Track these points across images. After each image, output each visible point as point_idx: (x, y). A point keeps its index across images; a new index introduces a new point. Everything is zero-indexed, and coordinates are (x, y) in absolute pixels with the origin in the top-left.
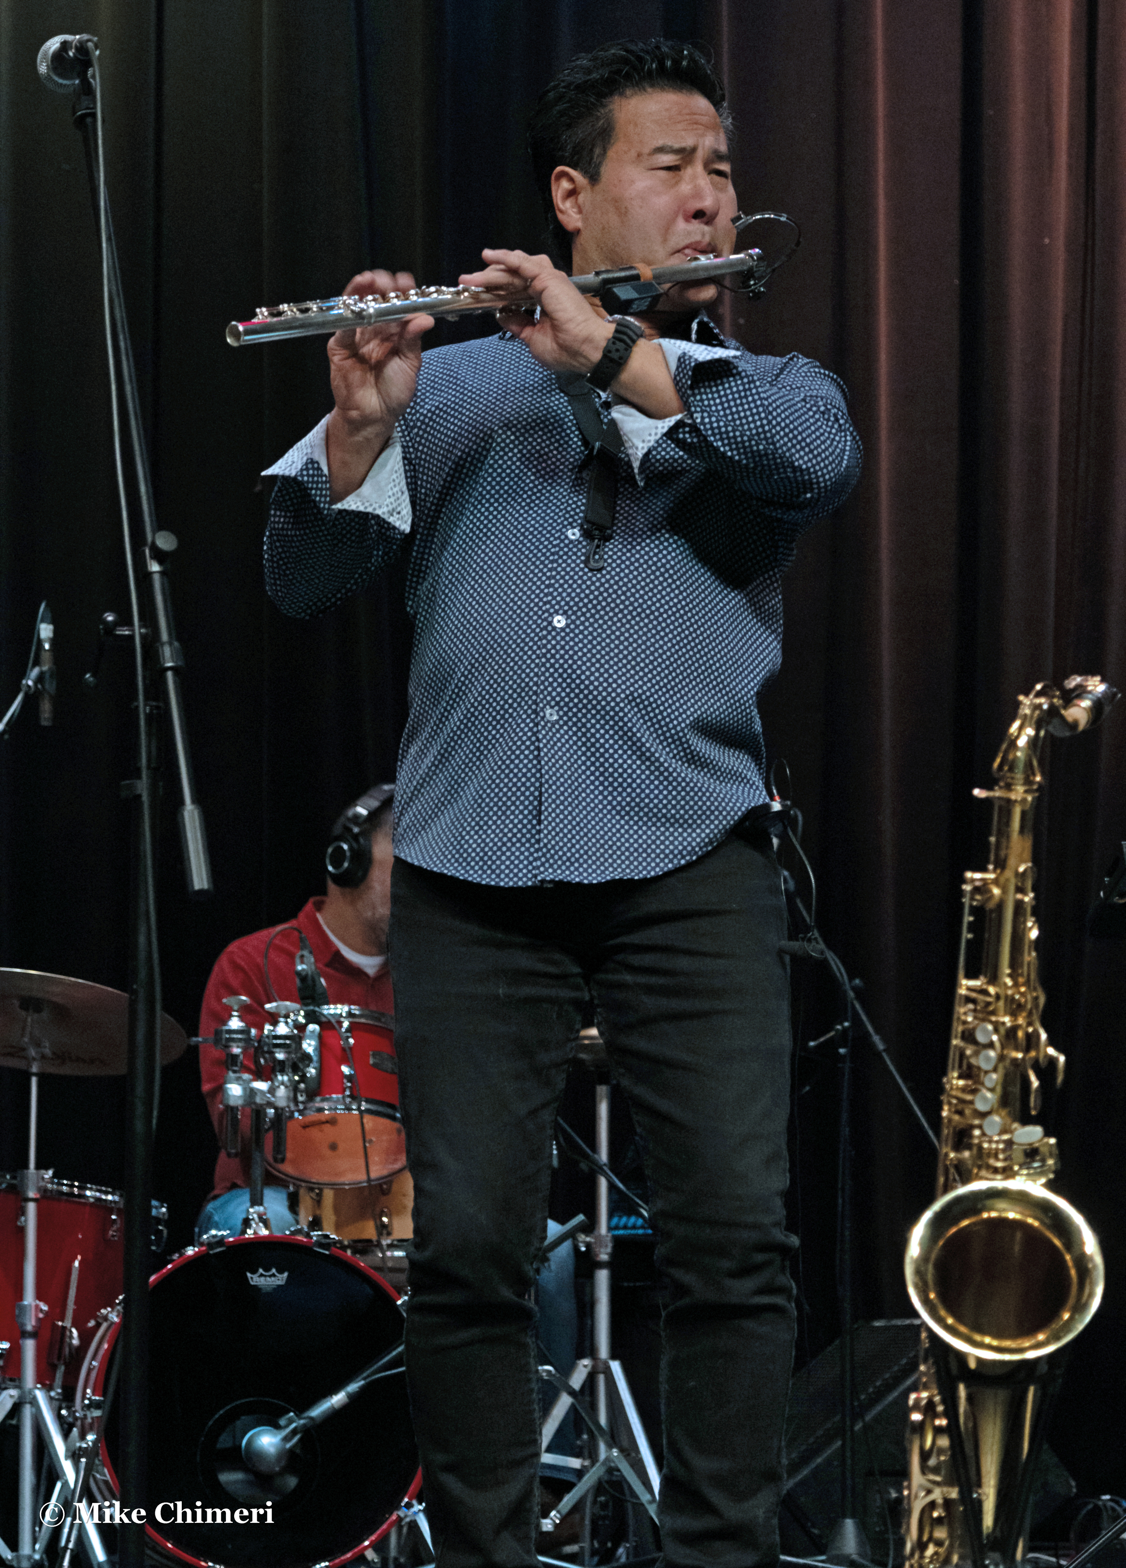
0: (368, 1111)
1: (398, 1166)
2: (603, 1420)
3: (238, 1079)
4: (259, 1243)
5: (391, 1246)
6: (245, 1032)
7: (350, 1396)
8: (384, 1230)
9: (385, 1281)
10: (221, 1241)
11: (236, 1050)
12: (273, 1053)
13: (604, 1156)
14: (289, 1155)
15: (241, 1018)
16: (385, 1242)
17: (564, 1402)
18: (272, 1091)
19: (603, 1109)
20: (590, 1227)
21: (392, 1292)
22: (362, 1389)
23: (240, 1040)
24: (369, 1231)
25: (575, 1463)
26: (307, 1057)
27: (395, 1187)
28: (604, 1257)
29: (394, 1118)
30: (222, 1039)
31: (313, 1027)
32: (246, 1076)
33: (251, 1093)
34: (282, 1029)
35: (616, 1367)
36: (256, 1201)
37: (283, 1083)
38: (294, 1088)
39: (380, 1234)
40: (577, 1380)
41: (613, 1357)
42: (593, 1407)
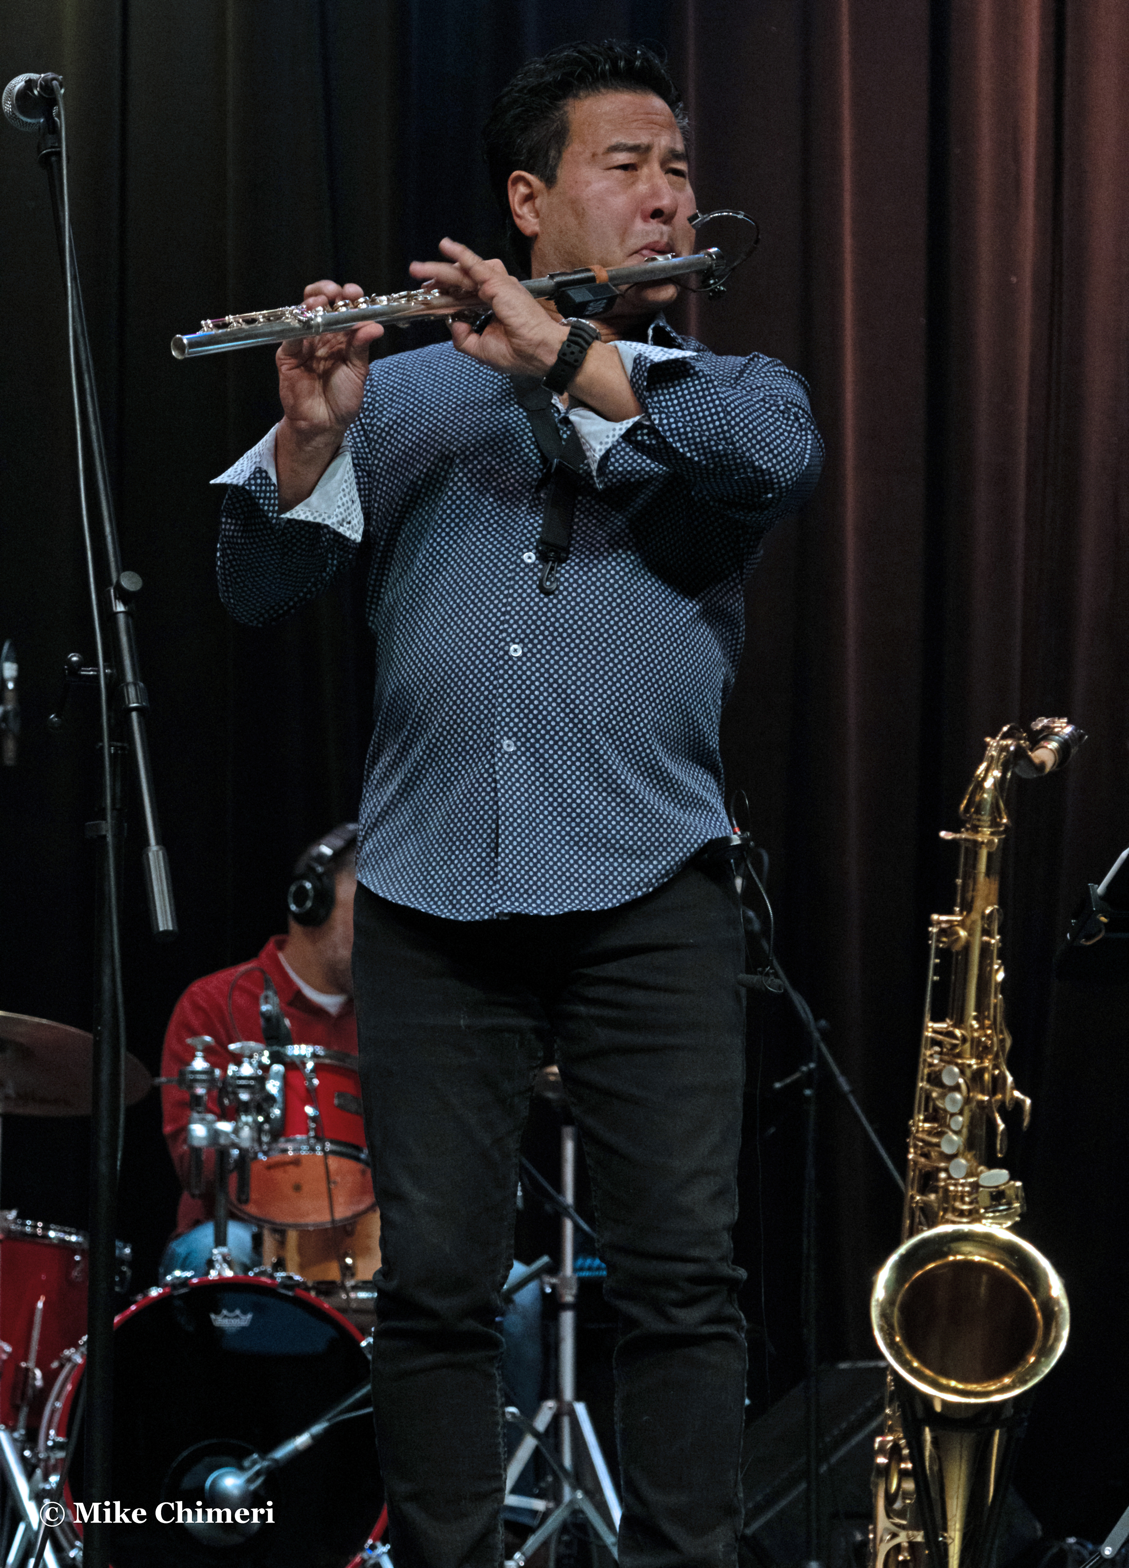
0: (332, 1152)
1: (362, 1207)
2: (567, 1461)
3: (202, 1121)
4: (223, 1284)
5: (356, 1288)
6: (209, 1072)
7: (314, 1437)
8: (349, 1271)
9: (349, 1323)
10: (185, 1282)
11: (200, 1091)
12: (236, 1094)
13: (569, 1197)
14: (254, 1196)
15: (206, 1058)
16: (349, 1283)
17: (529, 1444)
18: (236, 1131)
19: (569, 1149)
20: (555, 1268)
21: (356, 1333)
22: (326, 1431)
23: (204, 1081)
24: (333, 1273)
25: (539, 1505)
26: (270, 1099)
28: (569, 1298)
29: (357, 1159)
30: (186, 1080)
31: (278, 1068)
32: (210, 1117)
33: (215, 1135)
34: (247, 1070)
35: (580, 1409)
36: (220, 1240)
37: (247, 1124)
38: (258, 1128)
39: (344, 1275)
40: (541, 1422)
41: (578, 1397)
42: (557, 1449)
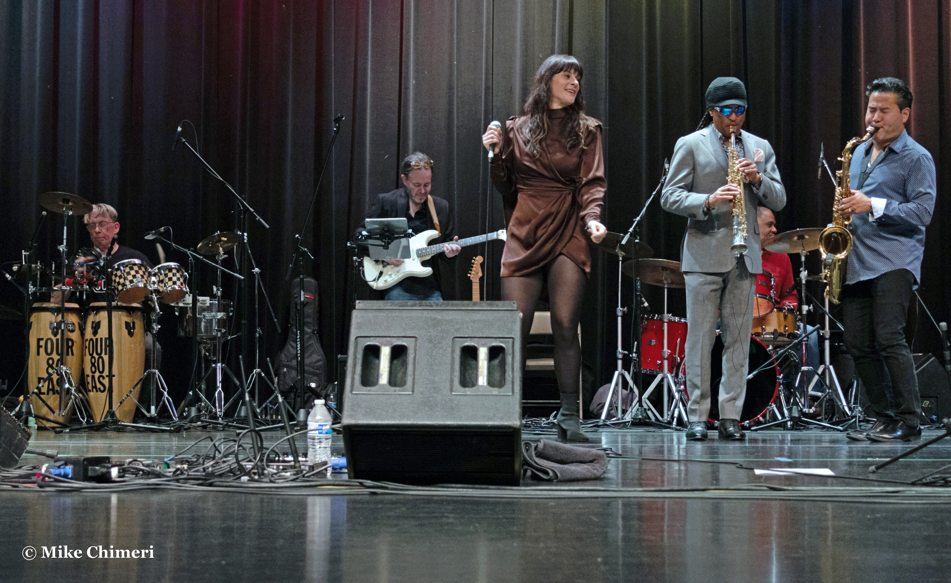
0: (759, 297)
1: (768, 311)
2: (828, 382)
5: (765, 334)
7: (754, 375)
8: (763, 330)
9: (764, 344)
16: (764, 333)
17: (816, 378)
20: (823, 328)
21: (766, 347)
22: (757, 373)
24: (760, 330)
25: (820, 394)
27: (766, 318)
28: (827, 336)
29: (766, 299)
35: (831, 367)
39: (762, 331)
40: (820, 371)
41: (831, 364)
42: (825, 377)
